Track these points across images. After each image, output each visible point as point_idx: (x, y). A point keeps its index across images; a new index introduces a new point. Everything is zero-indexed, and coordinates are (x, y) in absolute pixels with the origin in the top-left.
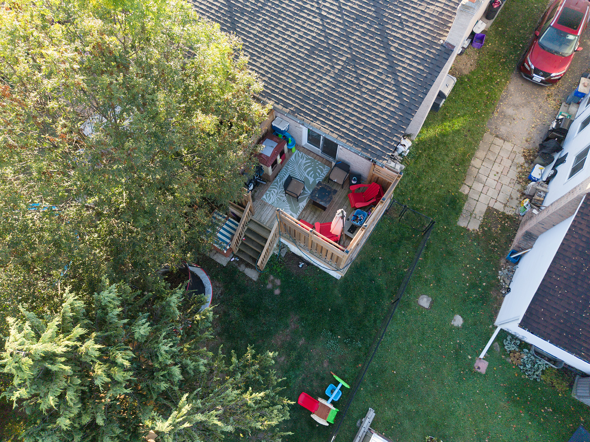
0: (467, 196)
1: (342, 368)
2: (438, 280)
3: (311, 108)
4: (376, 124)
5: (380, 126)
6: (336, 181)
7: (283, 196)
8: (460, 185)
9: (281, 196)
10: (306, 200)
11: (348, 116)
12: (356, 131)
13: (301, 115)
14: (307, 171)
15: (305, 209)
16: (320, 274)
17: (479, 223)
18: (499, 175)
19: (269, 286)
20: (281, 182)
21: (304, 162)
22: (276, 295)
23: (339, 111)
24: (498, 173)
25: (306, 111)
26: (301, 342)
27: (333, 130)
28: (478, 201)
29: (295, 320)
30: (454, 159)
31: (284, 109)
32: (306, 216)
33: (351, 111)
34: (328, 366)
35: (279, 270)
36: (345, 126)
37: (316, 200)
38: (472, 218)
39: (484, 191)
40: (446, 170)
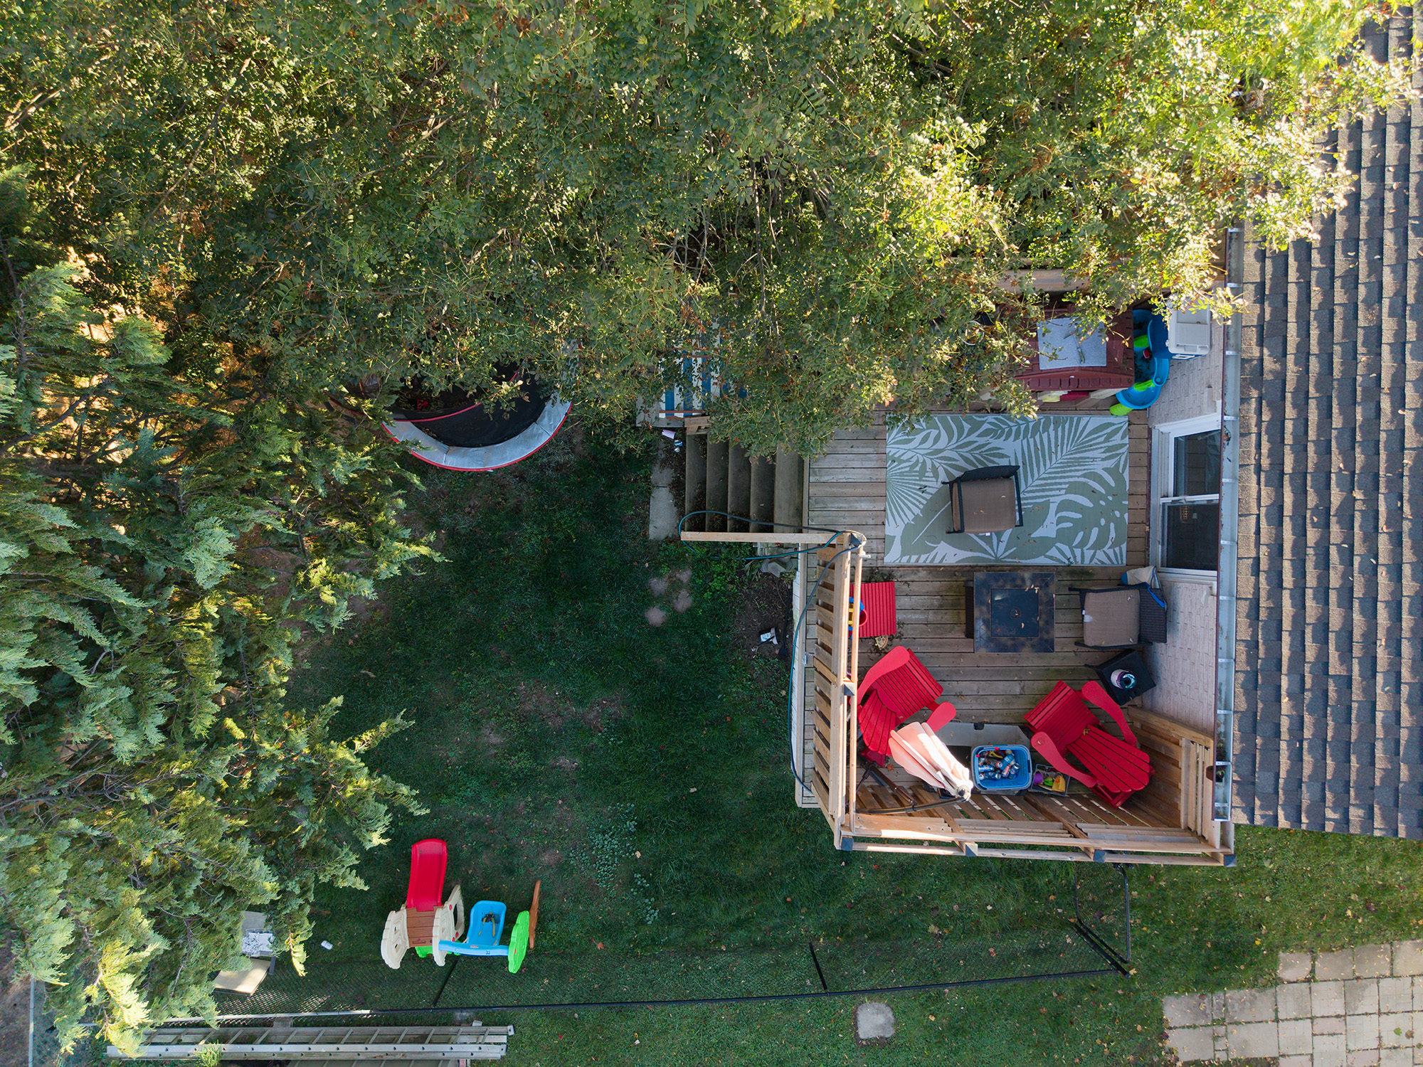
0: (1278, 982)
1: (567, 904)
2: (956, 1030)
3: (1312, 435)
4: (1379, 716)
5: (1380, 733)
6: (1087, 619)
7: (936, 475)
8: (1301, 948)
9: (935, 470)
10: (970, 554)
11: (1358, 592)
12: (1311, 653)
13: (1260, 413)
14: (1072, 497)
15: (934, 570)
16: (777, 704)
17: (1205, 1055)
18: (1409, 1042)
19: (658, 585)
20: (982, 441)
21: (1099, 467)
22: (644, 621)
23: (1359, 548)
24: (1410, 1035)
25: (1289, 426)
26: (565, 761)
27: (1264, 565)
28: (1277, 1020)
29: (611, 710)
30: (1385, 888)
31: (1253, 335)
32: (914, 587)
33: (1383, 593)
34: (549, 866)
35: (716, 584)
36: (1310, 603)
37: (982, 603)
38: (1209, 1030)
39: (1321, 1026)
40: (1329, 882)
